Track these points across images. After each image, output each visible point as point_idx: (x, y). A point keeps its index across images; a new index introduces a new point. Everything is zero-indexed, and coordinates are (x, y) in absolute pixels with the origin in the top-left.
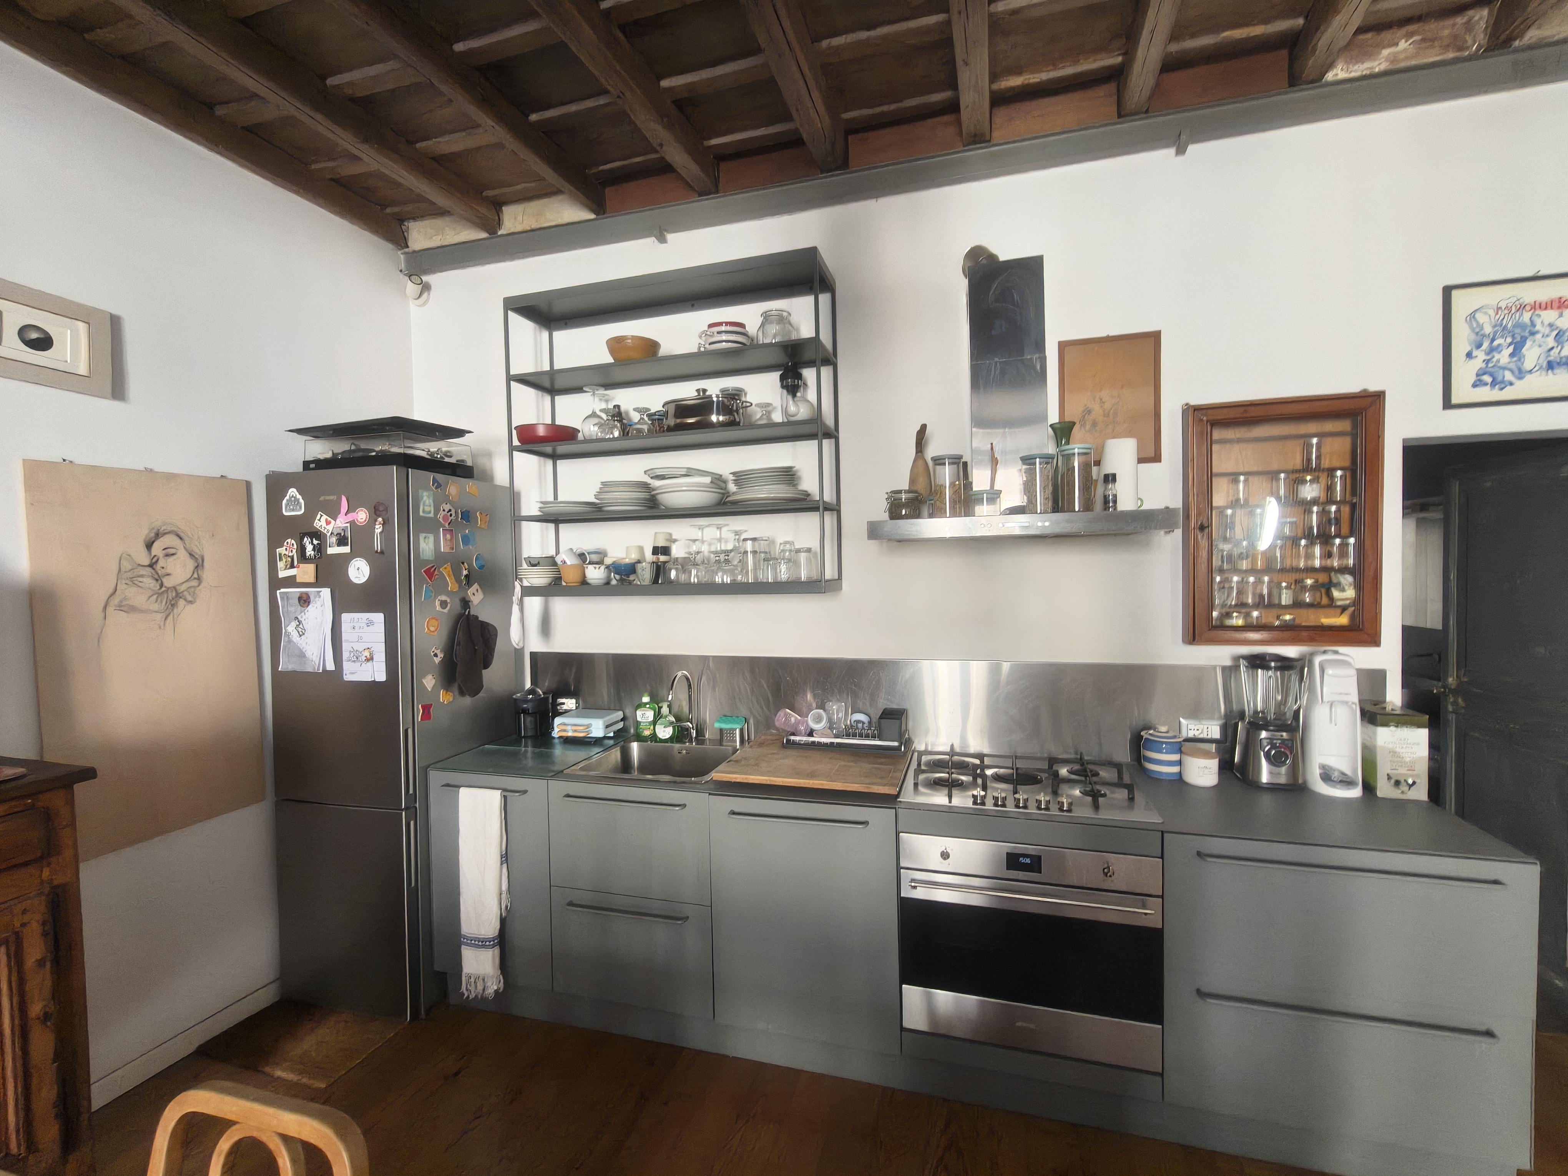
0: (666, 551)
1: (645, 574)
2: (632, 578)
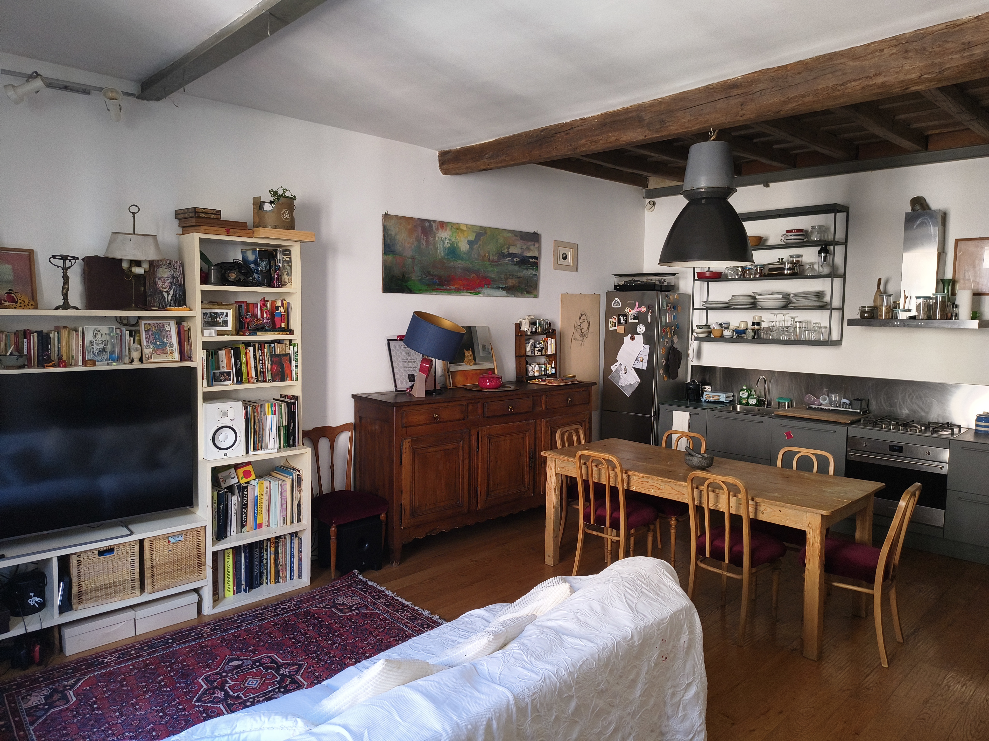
0: (759, 324)
1: (750, 334)
2: (743, 335)
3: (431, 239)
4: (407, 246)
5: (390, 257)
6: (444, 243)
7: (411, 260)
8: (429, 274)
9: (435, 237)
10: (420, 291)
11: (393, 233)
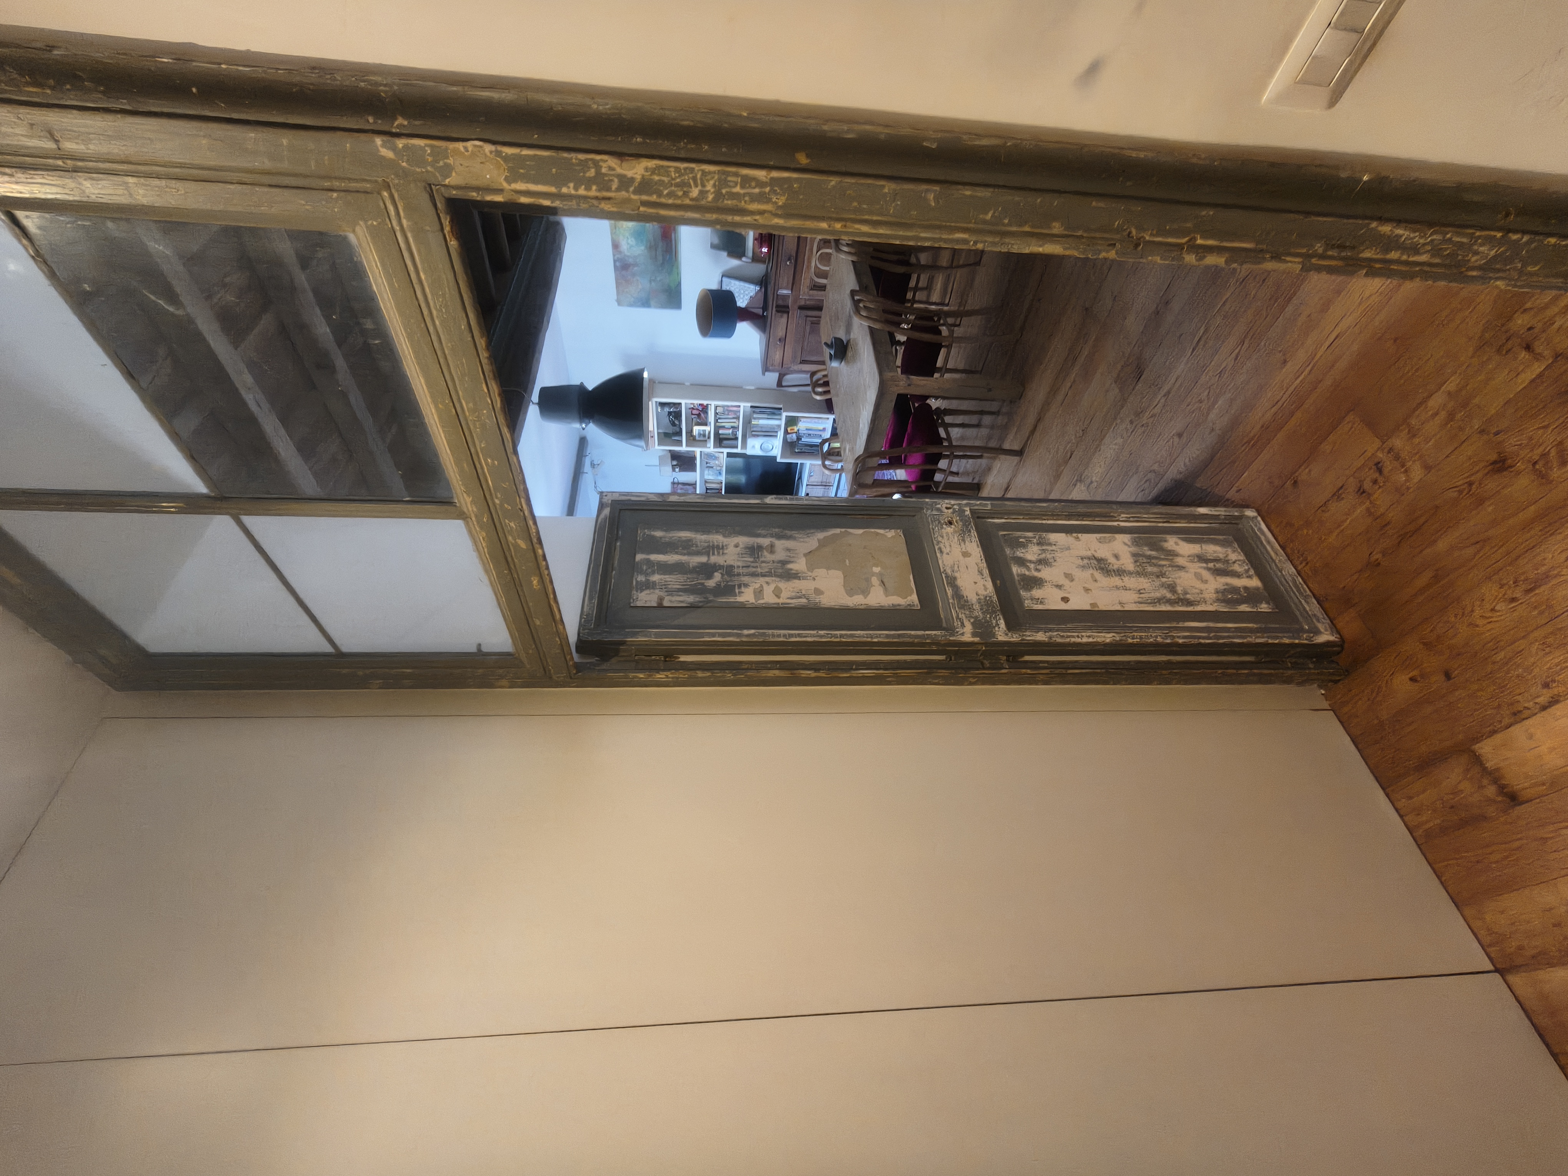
3: (631, 261)
4: (640, 287)
5: (652, 303)
6: (631, 246)
7: (653, 284)
8: (663, 263)
9: (628, 256)
10: (679, 274)
11: (632, 299)
